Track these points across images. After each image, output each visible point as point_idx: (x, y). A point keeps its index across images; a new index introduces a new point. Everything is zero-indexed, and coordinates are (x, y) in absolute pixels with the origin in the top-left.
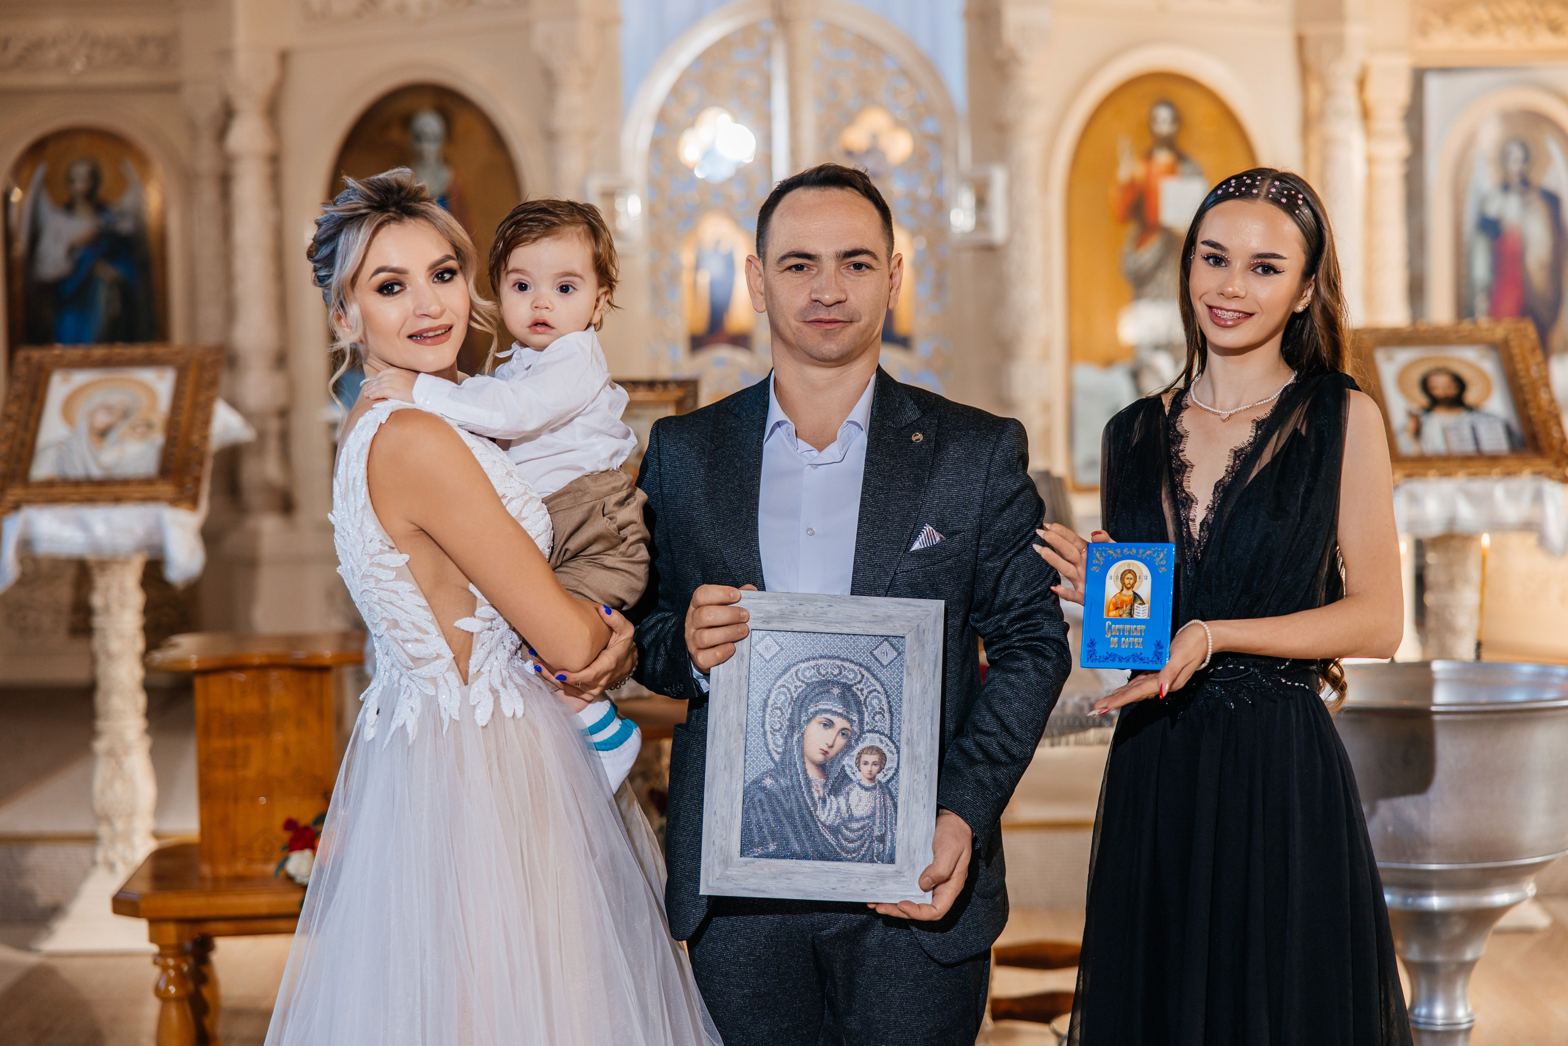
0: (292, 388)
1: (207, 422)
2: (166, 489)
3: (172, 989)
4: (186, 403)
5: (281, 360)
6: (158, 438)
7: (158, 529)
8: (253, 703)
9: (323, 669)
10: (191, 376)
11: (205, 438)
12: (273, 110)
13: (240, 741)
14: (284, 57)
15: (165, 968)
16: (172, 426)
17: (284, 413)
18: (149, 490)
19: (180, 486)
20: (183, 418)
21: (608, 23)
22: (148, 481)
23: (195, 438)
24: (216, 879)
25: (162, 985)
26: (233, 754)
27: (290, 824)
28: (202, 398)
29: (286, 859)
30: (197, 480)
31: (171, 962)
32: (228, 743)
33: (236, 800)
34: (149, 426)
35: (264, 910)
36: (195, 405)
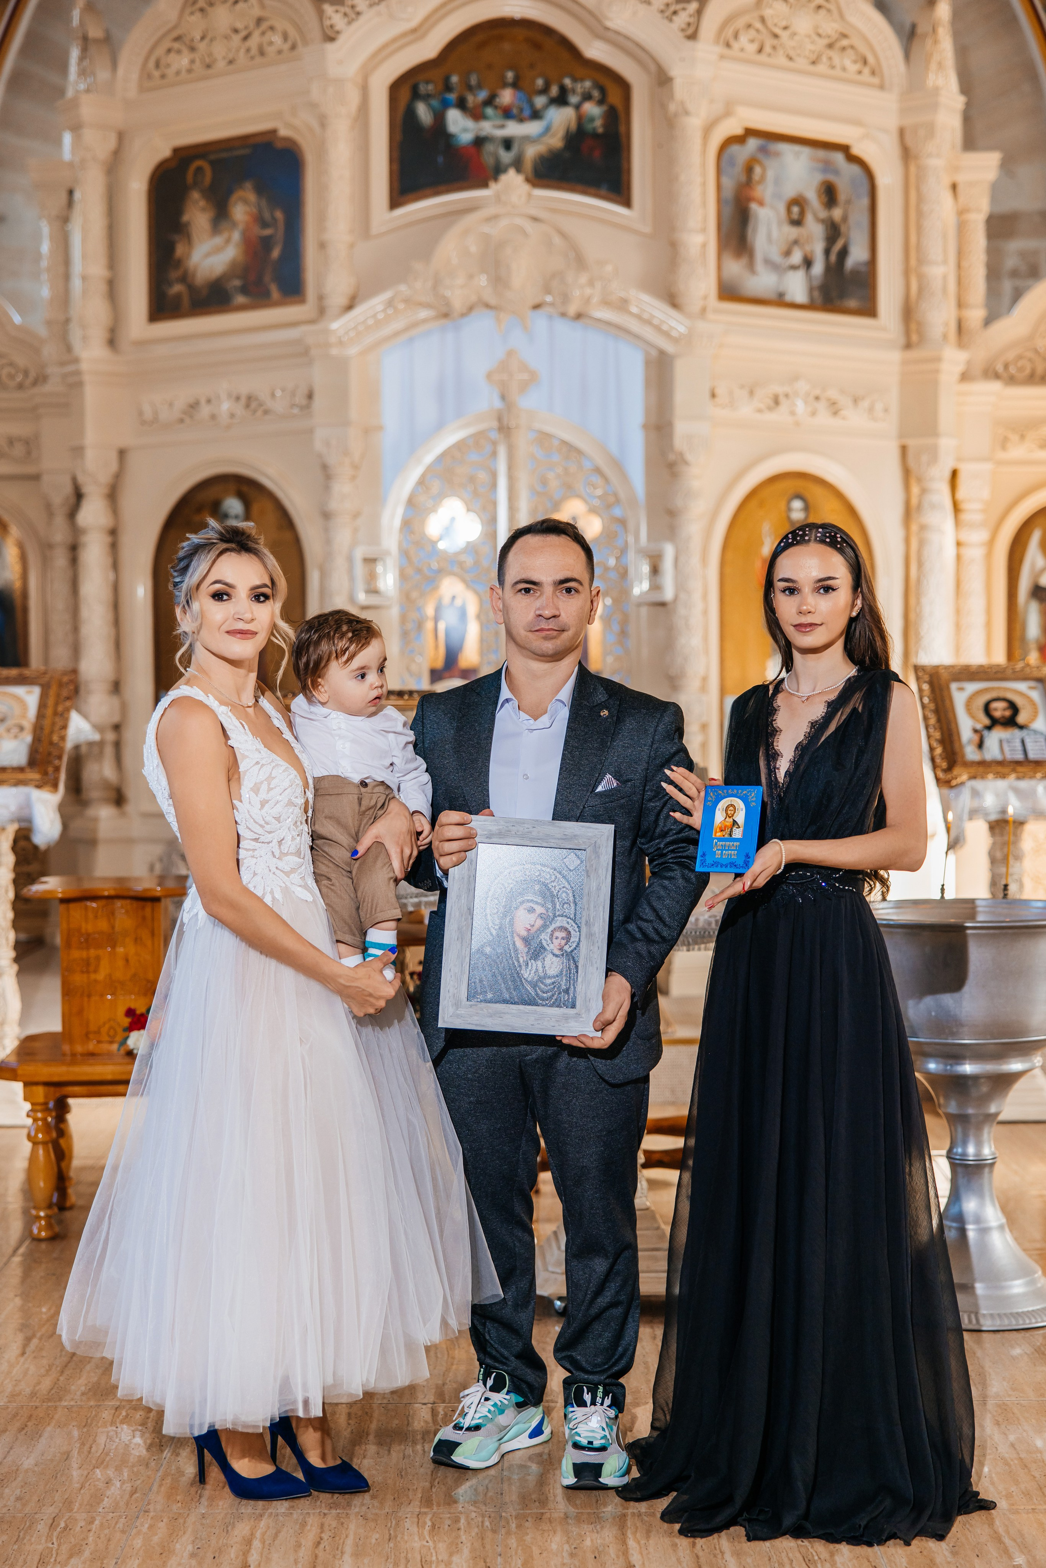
0: (124, 708)
1: (65, 727)
2: (35, 776)
3: (40, 1136)
4: (49, 712)
5: (116, 687)
6: (29, 738)
7: (28, 804)
8: (103, 925)
9: (156, 900)
10: (52, 692)
11: (63, 738)
12: (113, 495)
13: (93, 952)
14: (122, 453)
15: (35, 1120)
16: (38, 729)
17: (117, 727)
18: (21, 776)
19: (45, 773)
20: (47, 723)
21: (371, 430)
22: (21, 769)
23: (55, 738)
24: (74, 1055)
25: (33, 1134)
26: (87, 963)
27: (130, 1012)
28: (60, 708)
29: (127, 1038)
30: (57, 769)
31: (39, 1115)
32: (84, 954)
33: (89, 996)
34: (22, 729)
35: (109, 1077)
36: (55, 713)
